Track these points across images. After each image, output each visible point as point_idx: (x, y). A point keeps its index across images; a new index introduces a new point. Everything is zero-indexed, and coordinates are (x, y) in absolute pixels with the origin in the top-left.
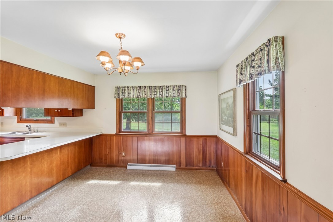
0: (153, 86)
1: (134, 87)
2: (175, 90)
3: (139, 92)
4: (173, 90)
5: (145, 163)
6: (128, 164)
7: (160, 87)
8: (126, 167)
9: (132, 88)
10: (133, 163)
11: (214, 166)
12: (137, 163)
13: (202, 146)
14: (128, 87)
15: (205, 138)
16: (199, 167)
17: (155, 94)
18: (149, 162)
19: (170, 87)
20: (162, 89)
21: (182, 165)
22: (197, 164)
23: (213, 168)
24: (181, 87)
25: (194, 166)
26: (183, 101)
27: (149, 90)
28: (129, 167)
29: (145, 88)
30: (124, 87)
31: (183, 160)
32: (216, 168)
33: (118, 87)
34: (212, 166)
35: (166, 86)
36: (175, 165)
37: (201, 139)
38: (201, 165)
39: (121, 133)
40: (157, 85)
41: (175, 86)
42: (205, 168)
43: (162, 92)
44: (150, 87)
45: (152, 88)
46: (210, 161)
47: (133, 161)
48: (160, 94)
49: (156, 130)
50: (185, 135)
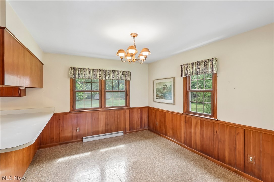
0: (107, 70)
1: (90, 69)
2: (123, 75)
3: (95, 74)
4: (122, 74)
5: (99, 134)
6: (83, 138)
7: (113, 71)
8: (82, 141)
9: (88, 70)
10: (87, 136)
11: (147, 127)
12: (91, 136)
13: (140, 114)
14: (84, 69)
15: (141, 109)
16: (138, 129)
17: (109, 76)
18: (102, 133)
19: (120, 72)
20: (114, 73)
21: (127, 130)
22: (137, 128)
23: (146, 128)
24: (128, 73)
25: (135, 130)
26: (127, 83)
27: (103, 73)
28: (84, 141)
29: (100, 71)
30: (80, 68)
31: (128, 126)
32: (148, 128)
33: (73, 68)
34: (145, 127)
35: (117, 71)
36: (123, 131)
37: (139, 110)
38: (139, 127)
39: (75, 110)
40: (110, 70)
41: (123, 71)
42: (141, 129)
43: (114, 75)
44: (104, 70)
45: (106, 72)
46: (145, 124)
47: (88, 135)
48: (112, 77)
49: (107, 106)
50: (129, 108)
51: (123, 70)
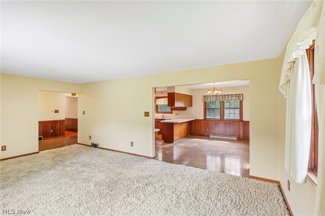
1: (213, 95)
3: (216, 98)
4: (235, 97)
6: (210, 135)
7: (228, 95)
8: (209, 137)
10: (213, 135)
14: (210, 96)
17: (225, 99)
19: (233, 95)
20: (229, 96)
21: (240, 137)
24: (240, 95)
25: (248, 138)
26: (241, 102)
27: (221, 97)
29: (219, 96)
30: (208, 96)
31: (241, 135)
33: (205, 96)
35: (231, 95)
36: (236, 137)
39: (206, 119)
40: (226, 94)
43: (229, 98)
45: (223, 96)
48: (227, 99)
49: (225, 118)
50: (242, 121)
51: (236, 94)
